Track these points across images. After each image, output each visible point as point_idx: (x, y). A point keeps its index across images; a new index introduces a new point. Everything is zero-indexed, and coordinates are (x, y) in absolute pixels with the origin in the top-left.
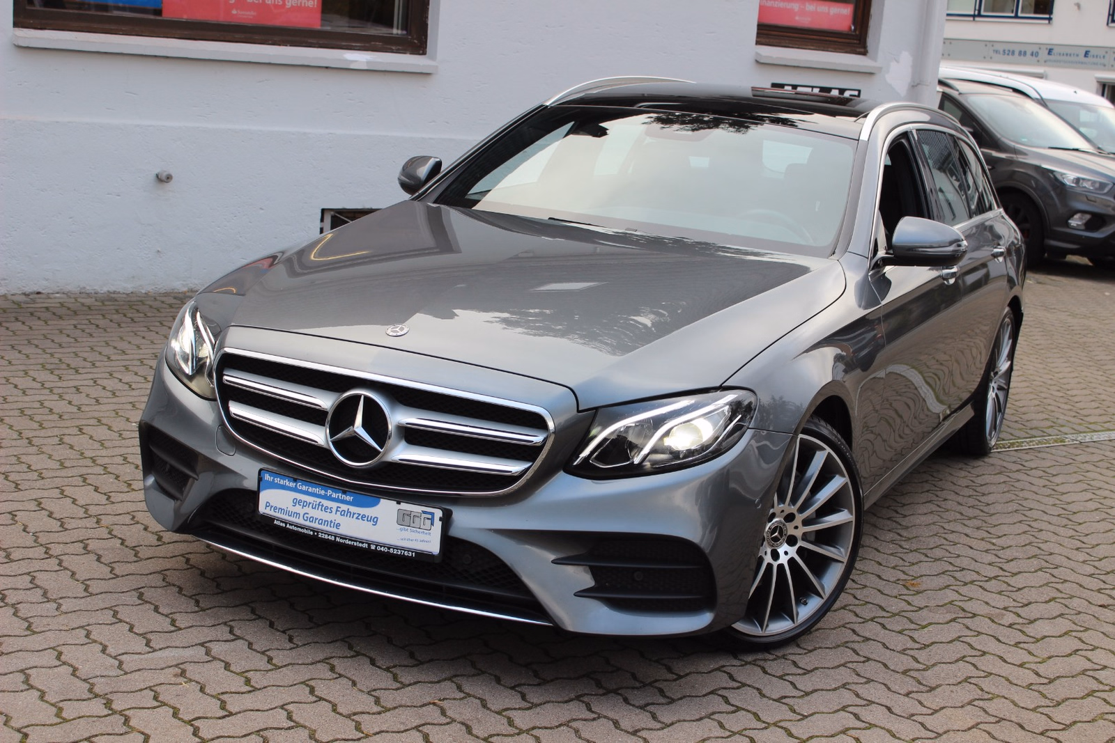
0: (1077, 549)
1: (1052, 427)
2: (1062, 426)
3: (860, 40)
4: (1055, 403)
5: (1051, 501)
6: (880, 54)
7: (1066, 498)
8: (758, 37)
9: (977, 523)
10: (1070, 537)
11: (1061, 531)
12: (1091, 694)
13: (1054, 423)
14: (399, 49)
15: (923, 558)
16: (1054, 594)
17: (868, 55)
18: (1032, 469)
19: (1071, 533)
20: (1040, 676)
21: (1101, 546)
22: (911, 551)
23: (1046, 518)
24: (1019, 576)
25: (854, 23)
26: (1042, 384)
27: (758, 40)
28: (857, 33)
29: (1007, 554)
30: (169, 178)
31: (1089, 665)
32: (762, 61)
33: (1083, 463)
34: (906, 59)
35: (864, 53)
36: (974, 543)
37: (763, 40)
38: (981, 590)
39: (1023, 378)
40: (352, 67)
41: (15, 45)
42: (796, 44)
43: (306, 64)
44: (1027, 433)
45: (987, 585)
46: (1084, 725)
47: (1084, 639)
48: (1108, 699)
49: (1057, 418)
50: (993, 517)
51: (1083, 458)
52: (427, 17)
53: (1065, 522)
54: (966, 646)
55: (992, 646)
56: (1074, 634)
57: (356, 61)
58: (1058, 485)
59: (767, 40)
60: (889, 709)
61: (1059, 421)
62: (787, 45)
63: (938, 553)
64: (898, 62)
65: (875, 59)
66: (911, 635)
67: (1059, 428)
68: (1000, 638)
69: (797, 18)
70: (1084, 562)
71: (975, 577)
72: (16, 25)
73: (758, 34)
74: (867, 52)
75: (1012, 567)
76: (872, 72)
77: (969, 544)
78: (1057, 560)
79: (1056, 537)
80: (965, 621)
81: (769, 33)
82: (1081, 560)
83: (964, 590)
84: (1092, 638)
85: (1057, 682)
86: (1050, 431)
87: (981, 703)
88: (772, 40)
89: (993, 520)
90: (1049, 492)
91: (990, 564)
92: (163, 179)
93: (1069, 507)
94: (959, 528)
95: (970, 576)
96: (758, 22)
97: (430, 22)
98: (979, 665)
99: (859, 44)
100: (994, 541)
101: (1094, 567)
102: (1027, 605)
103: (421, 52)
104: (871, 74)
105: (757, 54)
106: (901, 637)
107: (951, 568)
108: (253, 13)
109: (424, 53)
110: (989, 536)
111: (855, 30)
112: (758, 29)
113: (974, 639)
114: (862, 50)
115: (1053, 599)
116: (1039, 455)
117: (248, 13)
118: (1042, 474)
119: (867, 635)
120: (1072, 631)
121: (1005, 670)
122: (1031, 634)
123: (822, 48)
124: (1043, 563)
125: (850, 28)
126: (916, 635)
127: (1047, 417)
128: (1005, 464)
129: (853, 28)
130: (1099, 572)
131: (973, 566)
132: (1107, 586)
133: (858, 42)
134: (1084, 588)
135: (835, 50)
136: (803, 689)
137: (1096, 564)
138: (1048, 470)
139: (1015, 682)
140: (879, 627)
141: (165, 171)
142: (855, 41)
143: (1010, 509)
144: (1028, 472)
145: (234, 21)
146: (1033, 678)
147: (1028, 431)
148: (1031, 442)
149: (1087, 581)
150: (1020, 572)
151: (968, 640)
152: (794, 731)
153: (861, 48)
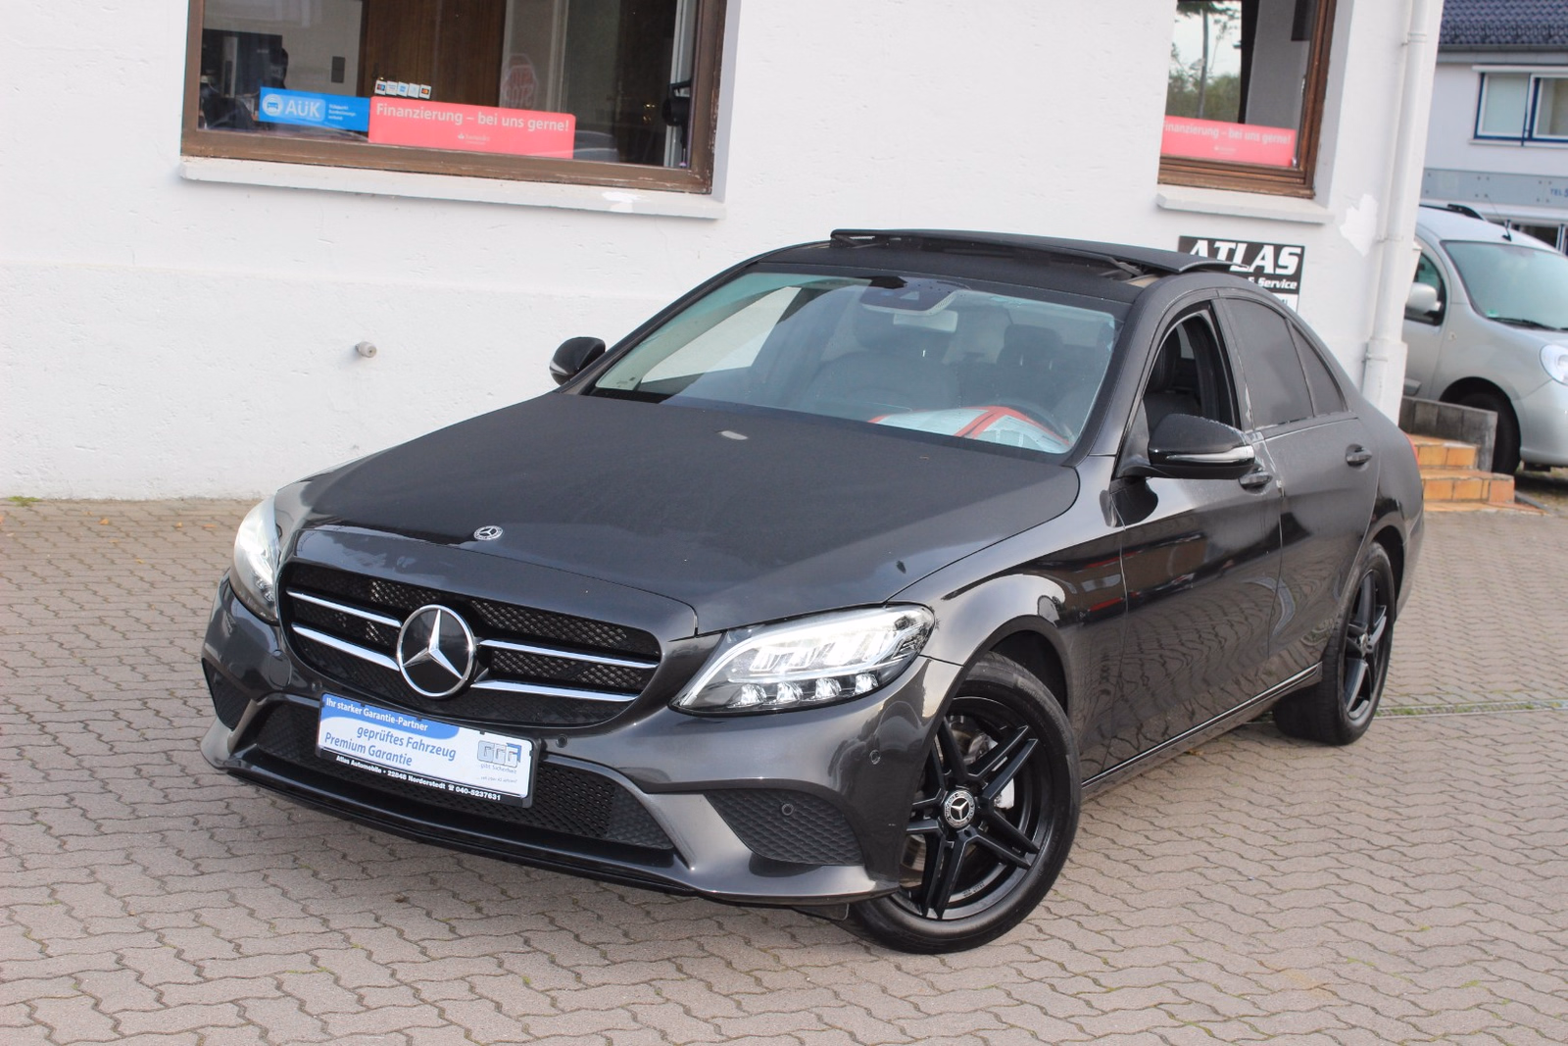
0: (1505, 823)
1: (1519, 691)
2: (1535, 690)
3: (1304, 179)
4: (1533, 663)
5: (1491, 772)
6: (1333, 199)
7: (1510, 769)
8: (1160, 174)
9: (1383, 791)
10: (1501, 810)
11: (1492, 803)
12: (1472, 961)
13: (1525, 686)
14: (676, 187)
15: (1304, 824)
16: (1458, 866)
17: (1316, 198)
18: (1477, 737)
19: (1503, 805)
20: (1413, 943)
21: (1535, 821)
22: (1290, 817)
23: (1477, 789)
24: (1421, 846)
25: (1298, 155)
26: (1522, 640)
27: (1161, 177)
28: (1301, 169)
29: (1414, 824)
30: (372, 351)
31: (1477, 935)
32: (1166, 206)
33: (1549, 732)
34: (1368, 202)
35: (1311, 197)
36: (1374, 813)
37: (1169, 178)
38: (1367, 858)
39: (1499, 633)
40: (612, 210)
41: (182, 178)
42: (1215, 184)
43: (553, 205)
44: (1485, 697)
45: (1377, 855)
46: (1450, 991)
47: (1480, 912)
48: (1489, 969)
49: (1532, 681)
50: (1408, 787)
51: (1550, 728)
52: (713, 145)
53: (1500, 793)
54: (1331, 912)
55: (1365, 913)
56: (1469, 906)
57: (618, 202)
58: (1506, 755)
59: (1174, 178)
60: (1222, 968)
61: (1533, 685)
62: (1203, 185)
63: (1324, 820)
64: (1357, 208)
65: (1324, 204)
66: (1267, 899)
67: (1530, 693)
68: (1376, 906)
69: (1216, 148)
70: (1510, 836)
71: (1365, 845)
72: (185, 151)
73: (1161, 169)
74: (1315, 194)
75: (1415, 838)
76: (1320, 221)
77: (1367, 813)
78: (1473, 832)
79: (1482, 809)
80: (1337, 888)
81: (1176, 168)
82: (1506, 833)
83: (1347, 858)
84: (1489, 911)
85: (1434, 949)
86: (1516, 695)
87: (1333, 966)
88: (1181, 178)
89: (1408, 789)
90: (1492, 761)
91: (1388, 834)
92: (362, 352)
93: (1510, 779)
94: (1361, 796)
95: (1355, 845)
96: (1161, 153)
97: (717, 151)
98: (1343, 931)
99: (1304, 183)
100: (1399, 810)
101: (1520, 841)
102: (1420, 875)
103: (705, 190)
104: (1318, 225)
105: (1159, 195)
106: (1255, 901)
107: (1336, 835)
108: (484, 138)
109: (708, 192)
110: (1396, 805)
111: (1298, 165)
112: (1161, 163)
113: (1343, 906)
114: (1308, 192)
115: (1456, 872)
116: (1493, 722)
117: (477, 138)
118: (1489, 742)
119: (1213, 896)
120: (1466, 903)
121: (1373, 937)
122: (1416, 904)
123: (1252, 190)
124: (1456, 835)
125: (1291, 162)
126: (1272, 900)
127: (1517, 678)
128: (1443, 730)
129: (1295, 162)
130: (1524, 846)
131: (1367, 834)
132: (1530, 861)
133: (1302, 181)
134: (1499, 861)
135: (1270, 193)
136: (1123, 944)
137: (1524, 838)
138: (1497, 738)
139: (1381, 948)
140: (1230, 890)
141: (367, 343)
142: (1298, 180)
143: (1433, 778)
144: (1471, 740)
145: (461, 149)
146: (1403, 945)
147: (1487, 695)
148: (1486, 707)
149: (1504, 855)
150: (1422, 843)
151: (1336, 906)
152: (1103, 981)
153: (1307, 189)
